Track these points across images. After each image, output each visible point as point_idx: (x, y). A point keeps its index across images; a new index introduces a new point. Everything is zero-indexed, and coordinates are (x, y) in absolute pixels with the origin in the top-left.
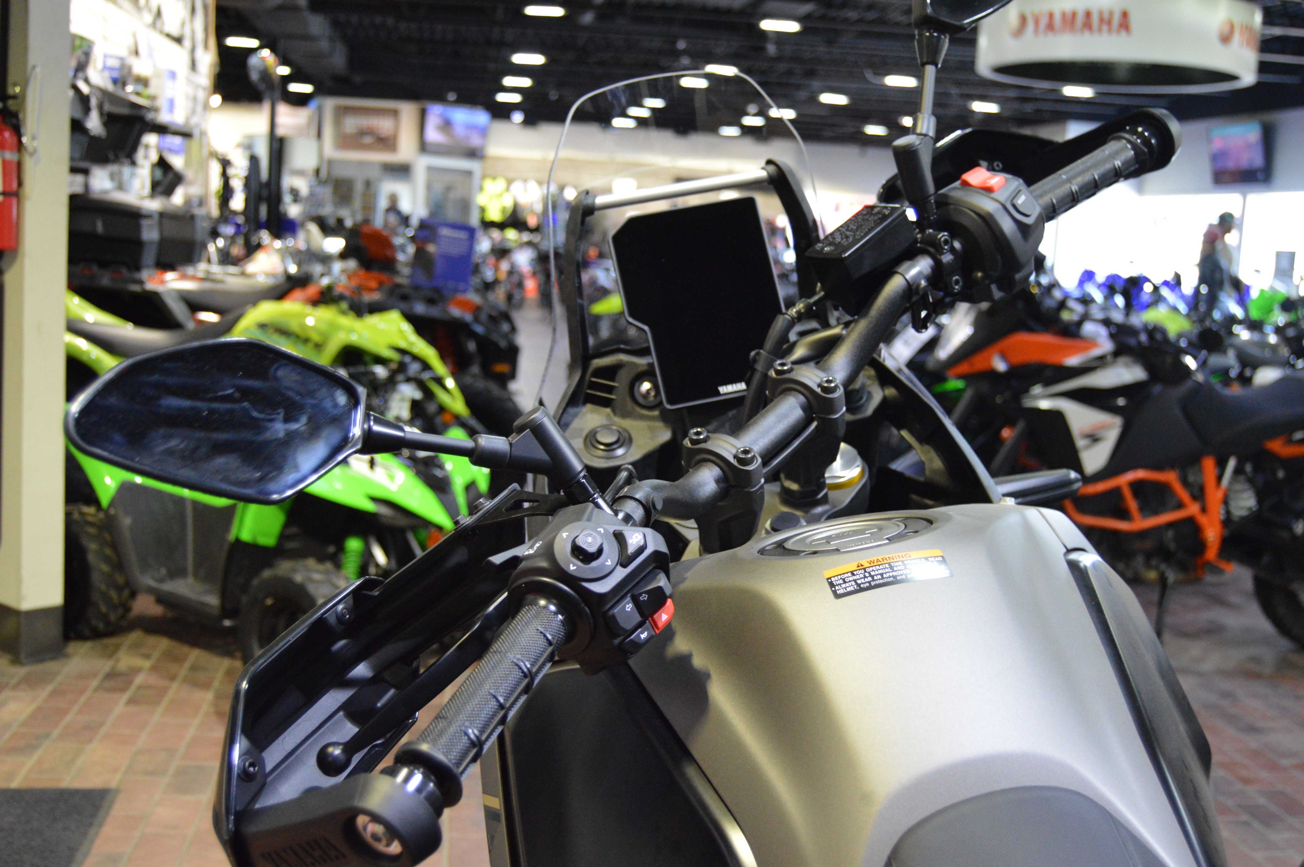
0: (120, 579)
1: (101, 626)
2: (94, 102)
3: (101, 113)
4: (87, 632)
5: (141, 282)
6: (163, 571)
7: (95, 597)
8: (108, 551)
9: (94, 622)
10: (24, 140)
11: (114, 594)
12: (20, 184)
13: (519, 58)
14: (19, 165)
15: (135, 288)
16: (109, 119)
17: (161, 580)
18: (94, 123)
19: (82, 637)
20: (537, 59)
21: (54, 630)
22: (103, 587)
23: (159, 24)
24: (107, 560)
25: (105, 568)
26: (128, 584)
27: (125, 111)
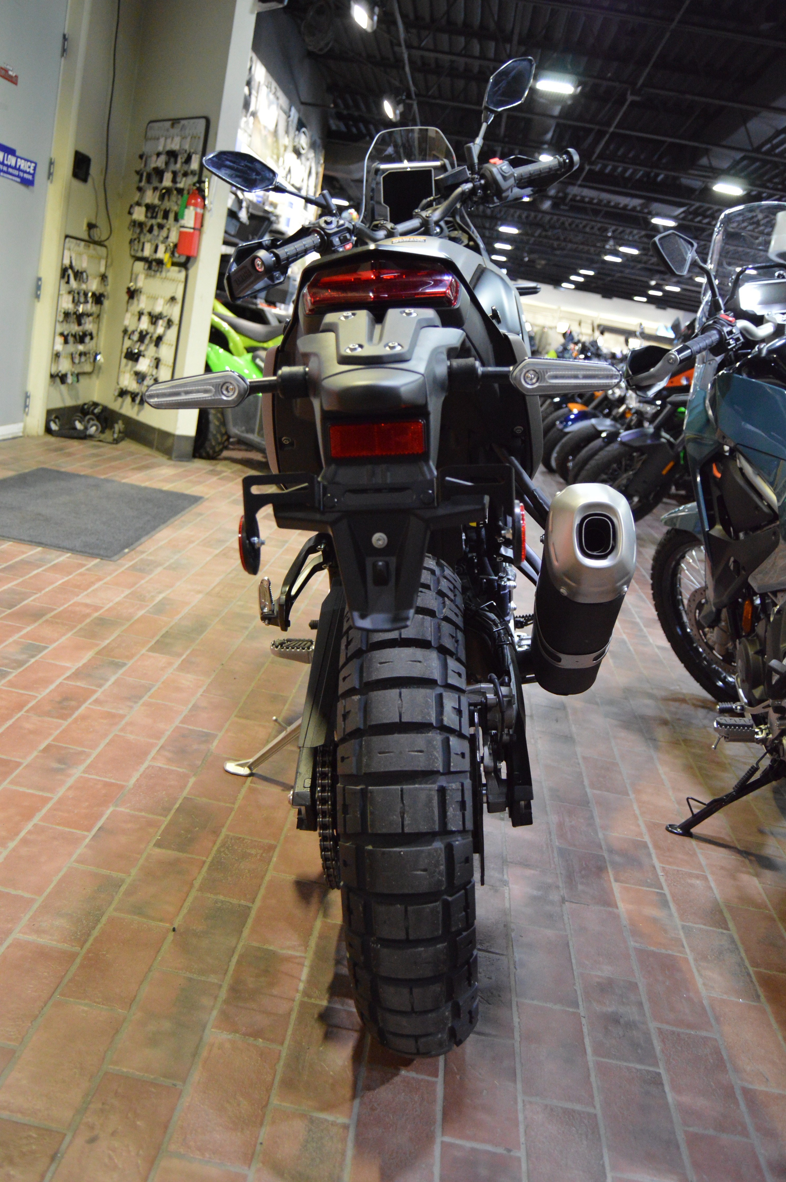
0: (223, 431)
1: (211, 452)
2: (244, 204)
3: (248, 212)
4: (204, 454)
5: (256, 304)
6: (244, 428)
7: (210, 436)
8: (219, 415)
9: (208, 449)
10: (207, 202)
11: (219, 436)
12: (202, 226)
13: (503, 229)
14: (203, 216)
15: (254, 307)
16: (251, 217)
17: (242, 432)
18: (243, 215)
19: (201, 457)
20: (513, 231)
21: (189, 448)
22: (215, 432)
23: (289, 177)
24: (219, 419)
25: (217, 423)
26: (226, 433)
27: (260, 214)
